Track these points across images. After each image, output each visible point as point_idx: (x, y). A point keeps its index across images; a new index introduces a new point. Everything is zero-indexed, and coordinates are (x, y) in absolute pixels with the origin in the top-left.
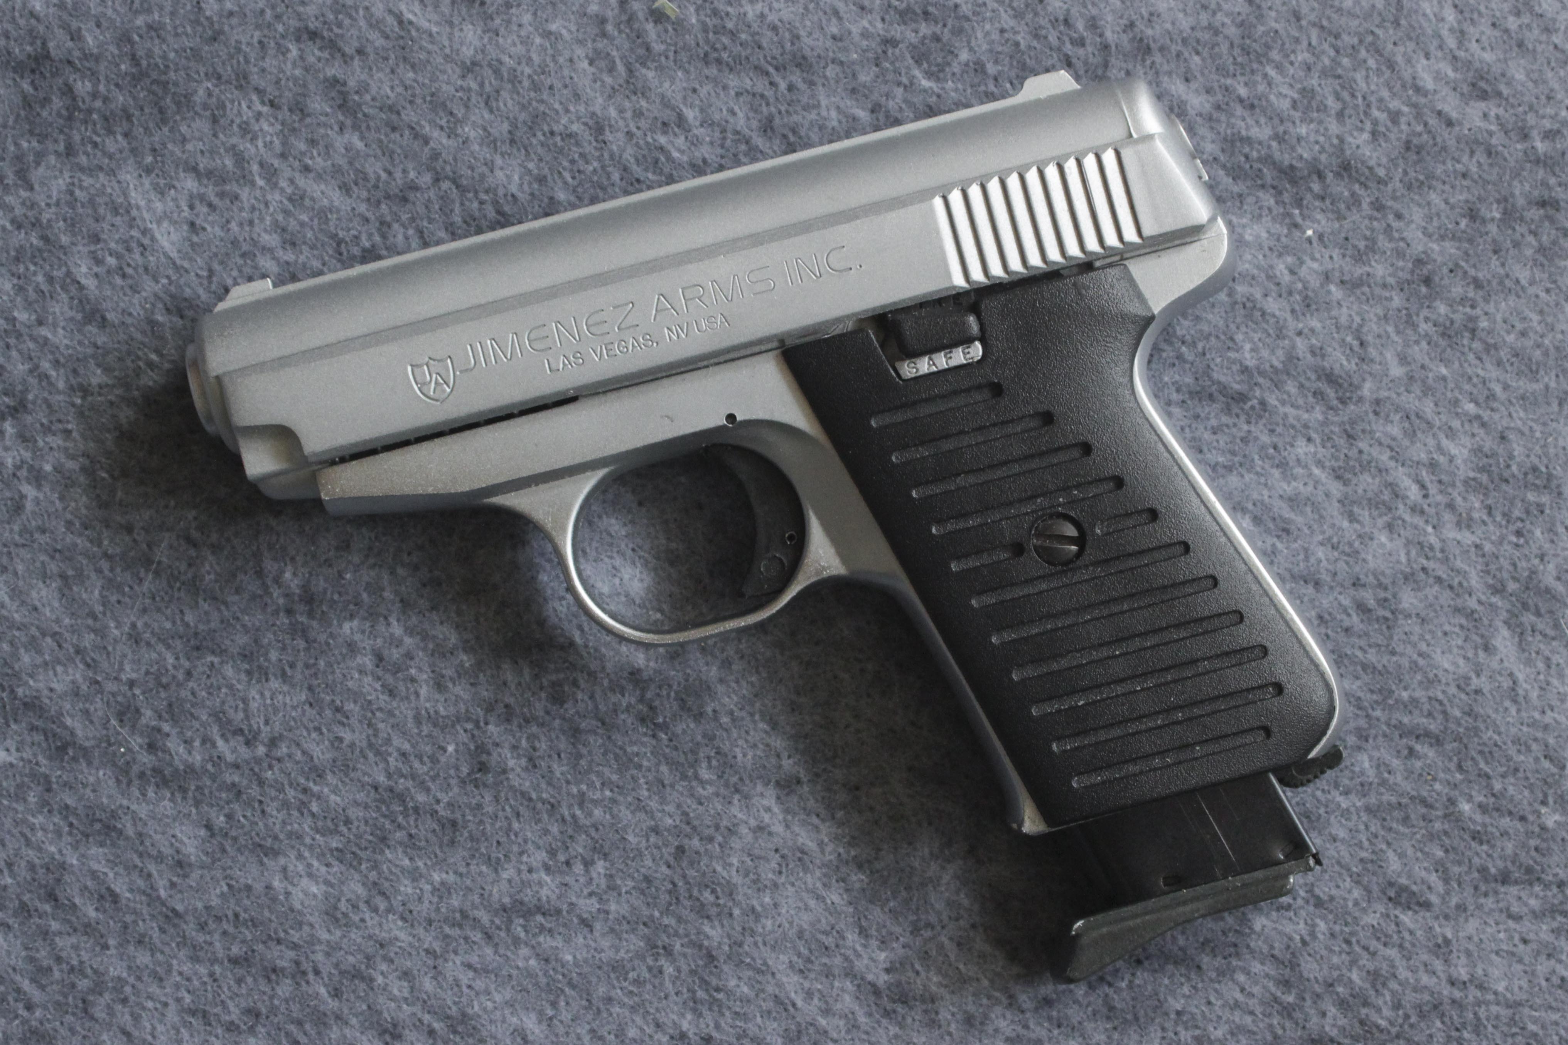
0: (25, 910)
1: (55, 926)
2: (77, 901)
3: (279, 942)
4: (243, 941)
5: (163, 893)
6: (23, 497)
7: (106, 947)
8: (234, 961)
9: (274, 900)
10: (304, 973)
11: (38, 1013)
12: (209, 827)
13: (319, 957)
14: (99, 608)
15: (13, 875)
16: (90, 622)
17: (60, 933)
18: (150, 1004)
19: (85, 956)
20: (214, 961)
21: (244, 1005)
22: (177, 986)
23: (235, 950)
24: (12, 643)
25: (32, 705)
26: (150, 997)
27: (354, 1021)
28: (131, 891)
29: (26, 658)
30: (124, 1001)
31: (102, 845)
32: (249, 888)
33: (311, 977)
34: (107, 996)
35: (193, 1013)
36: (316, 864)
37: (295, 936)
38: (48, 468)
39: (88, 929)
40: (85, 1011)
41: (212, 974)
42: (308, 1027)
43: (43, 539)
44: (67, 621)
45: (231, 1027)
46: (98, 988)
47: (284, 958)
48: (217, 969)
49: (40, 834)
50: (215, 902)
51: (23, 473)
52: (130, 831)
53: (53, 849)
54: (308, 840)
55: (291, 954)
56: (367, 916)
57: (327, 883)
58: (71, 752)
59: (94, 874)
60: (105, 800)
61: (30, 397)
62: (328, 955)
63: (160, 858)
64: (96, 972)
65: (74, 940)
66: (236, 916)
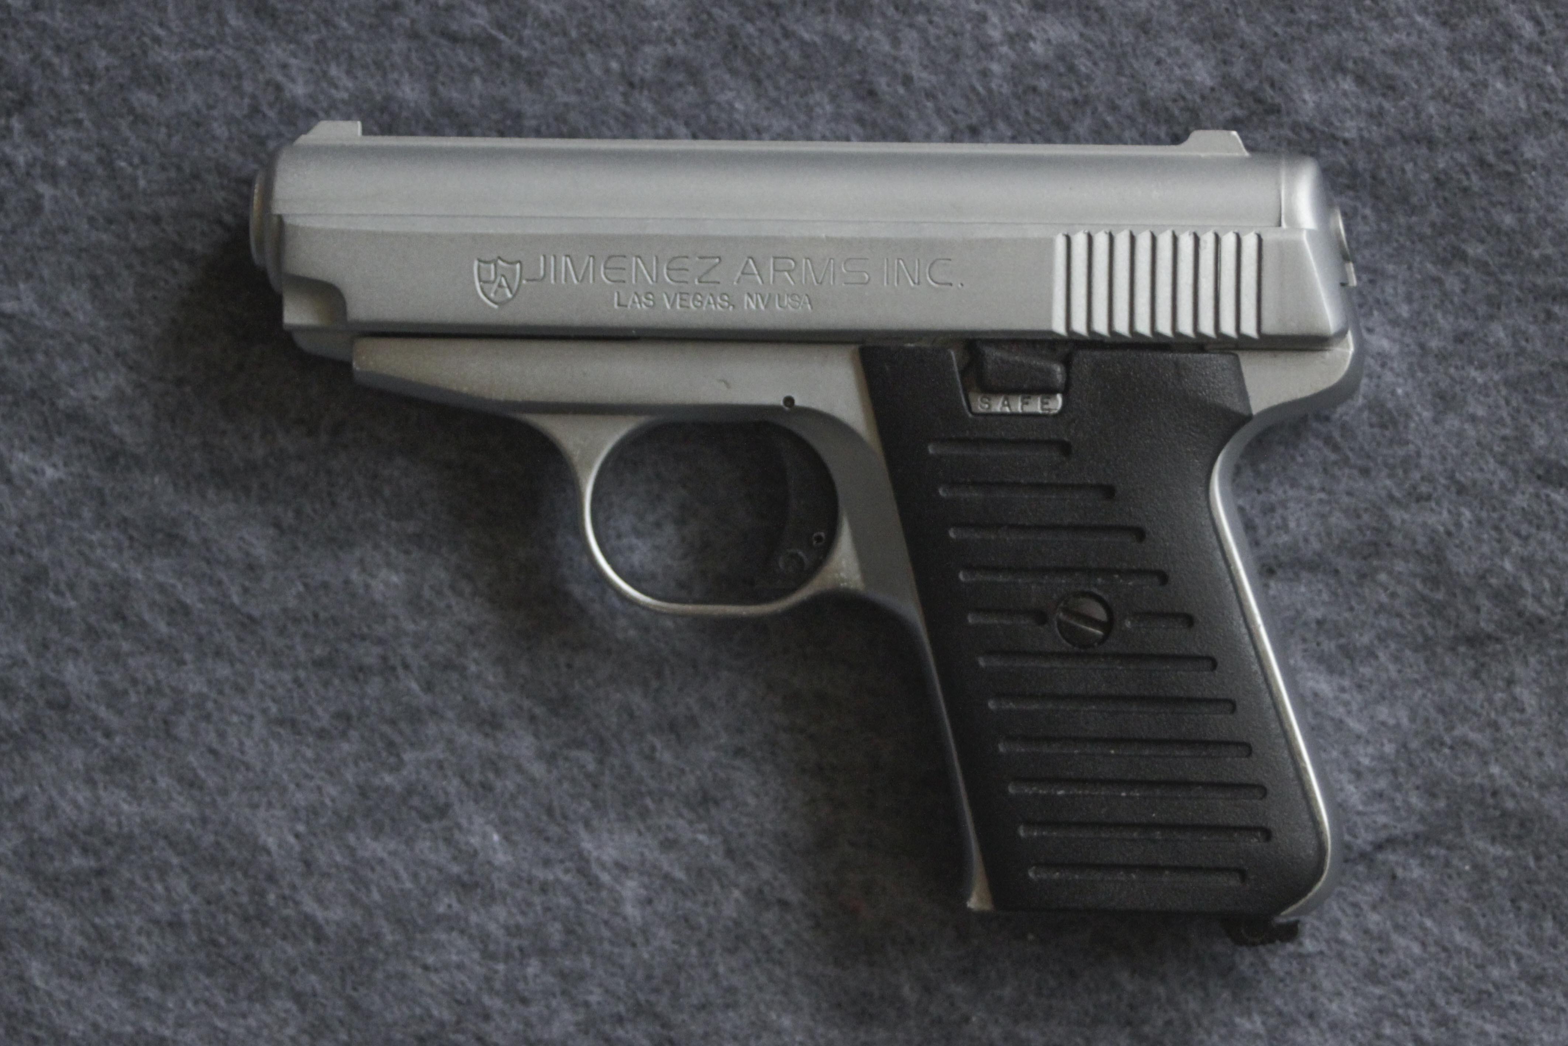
0: (92, 633)
1: (126, 646)
2: (147, 617)
3: (363, 638)
4: (326, 641)
5: (236, 600)
6: (40, 196)
7: (182, 662)
8: (319, 664)
9: (353, 595)
10: (393, 669)
11: (118, 739)
12: (277, 525)
13: (408, 651)
14: (135, 307)
15: (76, 598)
16: (127, 322)
17: (131, 654)
18: (235, 719)
19: (161, 675)
20: (296, 665)
21: (333, 709)
22: (261, 696)
23: (319, 651)
24: (46, 353)
25: (75, 416)
26: (234, 711)
27: (450, 714)
28: (202, 600)
29: (64, 368)
30: (208, 717)
31: (167, 555)
32: (325, 586)
33: (400, 671)
34: (190, 715)
35: (281, 722)
36: (393, 551)
37: (379, 630)
38: (62, 163)
39: (163, 646)
40: (168, 733)
41: (296, 680)
42: (403, 725)
43: (66, 239)
44: (102, 323)
45: (322, 734)
46: (178, 708)
47: (370, 655)
48: (302, 674)
49: (99, 551)
50: (292, 603)
51: (37, 171)
52: (193, 537)
53: (114, 565)
54: (383, 528)
55: (377, 650)
56: (453, 603)
57: (408, 571)
58: (122, 461)
59: (162, 588)
60: (165, 509)
61: (35, 88)
62: (415, 647)
63: (228, 564)
64: (174, 689)
65: (148, 659)
66: (316, 616)
